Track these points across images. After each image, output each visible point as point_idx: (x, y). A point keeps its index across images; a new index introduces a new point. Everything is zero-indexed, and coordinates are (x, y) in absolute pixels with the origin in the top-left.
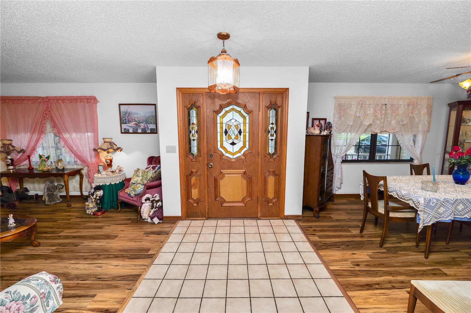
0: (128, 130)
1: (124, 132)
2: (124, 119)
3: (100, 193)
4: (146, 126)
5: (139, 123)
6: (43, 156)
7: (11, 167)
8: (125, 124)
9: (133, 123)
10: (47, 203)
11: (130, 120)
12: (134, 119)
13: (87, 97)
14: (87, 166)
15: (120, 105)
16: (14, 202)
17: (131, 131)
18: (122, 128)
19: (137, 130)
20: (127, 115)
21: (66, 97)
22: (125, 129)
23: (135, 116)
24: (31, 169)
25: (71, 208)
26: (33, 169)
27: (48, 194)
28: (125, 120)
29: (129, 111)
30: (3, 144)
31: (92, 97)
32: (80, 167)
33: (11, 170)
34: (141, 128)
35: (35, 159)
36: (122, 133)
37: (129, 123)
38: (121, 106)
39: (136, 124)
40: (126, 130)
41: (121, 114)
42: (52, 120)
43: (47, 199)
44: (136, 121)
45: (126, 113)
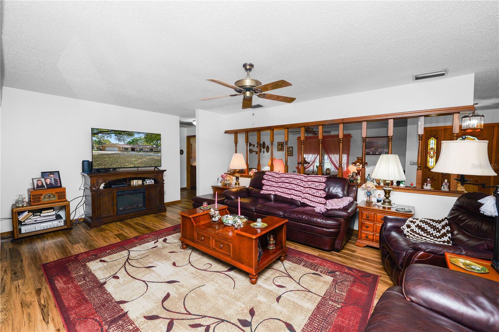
0: (369, 153)
2: (367, 146)
4: (382, 150)
5: (377, 148)
8: (368, 149)
9: (373, 148)
11: (371, 147)
13: (345, 135)
17: (371, 153)
19: (376, 153)
20: (370, 144)
22: (367, 152)
23: (375, 144)
29: (371, 141)
31: (349, 134)
34: (378, 151)
37: (370, 148)
39: (375, 149)
41: (366, 143)
44: (375, 147)
45: (369, 142)
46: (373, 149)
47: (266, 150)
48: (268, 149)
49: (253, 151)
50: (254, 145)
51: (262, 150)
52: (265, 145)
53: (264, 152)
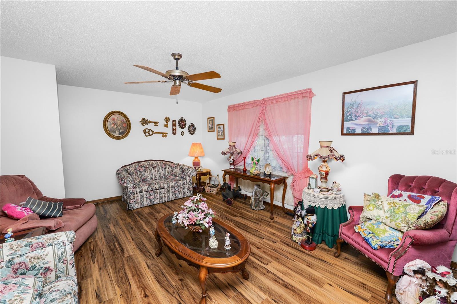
0: (354, 130)
1: (346, 133)
2: (348, 114)
3: (313, 218)
4: (389, 122)
5: (374, 118)
6: (254, 159)
7: (232, 167)
8: (350, 121)
9: (365, 118)
10: (253, 207)
11: (358, 115)
12: (367, 113)
13: (302, 91)
14: (293, 175)
15: (345, 93)
16: (231, 199)
17: (358, 131)
18: (344, 127)
19: (370, 128)
20: (355, 107)
21: (280, 95)
22: (348, 128)
23: (369, 107)
24: (245, 170)
25: (273, 222)
26: (246, 170)
27: (255, 198)
28: (350, 115)
29: (359, 101)
30: (230, 146)
31: (308, 89)
32: (285, 175)
33: (232, 169)
34: (378, 125)
35: (249, 160)
36: (343, 134)
37: (356, 119)
38: (346, 95)
39: (369, 121)
40: (350, 130)
41: (345, 107)
42: (265, 122)
43: (253, 203)
44: (370, 116)
45: (353, 105)
46: (362, 119)
47: (189, 130)
48: (192, 129)
49: (154, 133)
50: (156, 123)
51: (179, 130)
52: (184, 122)
53: (183, 134)
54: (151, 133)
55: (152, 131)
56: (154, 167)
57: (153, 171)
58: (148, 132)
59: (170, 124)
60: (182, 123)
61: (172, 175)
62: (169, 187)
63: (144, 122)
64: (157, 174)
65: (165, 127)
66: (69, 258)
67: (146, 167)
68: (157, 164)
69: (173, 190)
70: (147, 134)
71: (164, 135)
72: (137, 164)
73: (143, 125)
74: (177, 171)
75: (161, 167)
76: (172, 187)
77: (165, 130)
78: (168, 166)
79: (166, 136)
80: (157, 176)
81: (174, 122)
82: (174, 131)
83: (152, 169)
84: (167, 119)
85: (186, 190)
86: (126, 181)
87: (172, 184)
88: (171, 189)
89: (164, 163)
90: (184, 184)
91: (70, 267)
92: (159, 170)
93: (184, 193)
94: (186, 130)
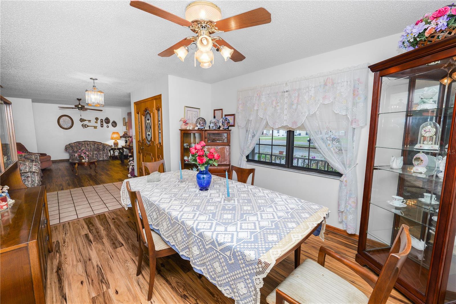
47: (112, 125)
48: (115, 124)
49: (88, 126)
50: (90, 121)
51: (105, 125)
52: (108, 120)
53: (108, 127)
54: (86, 126)
55: (87, 125)
56: (88, 145)
57: (87, 147)
58: (85, 126)
59: (99, 121)
60: (107, 121)
61: (98, 149)
62: (93, 154)
63: (82, 120)
64: (89, 148)
65: (95, 123)
66: (39, 159)
67: (83, 145)
68: (90, 143)
69: (96, 156)
70: (84, 127)
71: (95, 127)
72: (77, 143)
73: (81, 122)
74: (101, 147)
75: (93, 145)
76: (95, 154)
77: (95, 125)
78: (96, 144)
79: (96, 128)
80: (89, 149)
81: (102, 120)
82: (102, 125)
83: (87, 145)
84: (97, 119)
85: (105, 156)
86: (68, 149)
87: (96, 153)
88: (95, 155)
89: (94, 143)
90: (103, 153)
91: (39, 161)
92: (91, 146)
93: (103, 158)
94: (110, 125)
